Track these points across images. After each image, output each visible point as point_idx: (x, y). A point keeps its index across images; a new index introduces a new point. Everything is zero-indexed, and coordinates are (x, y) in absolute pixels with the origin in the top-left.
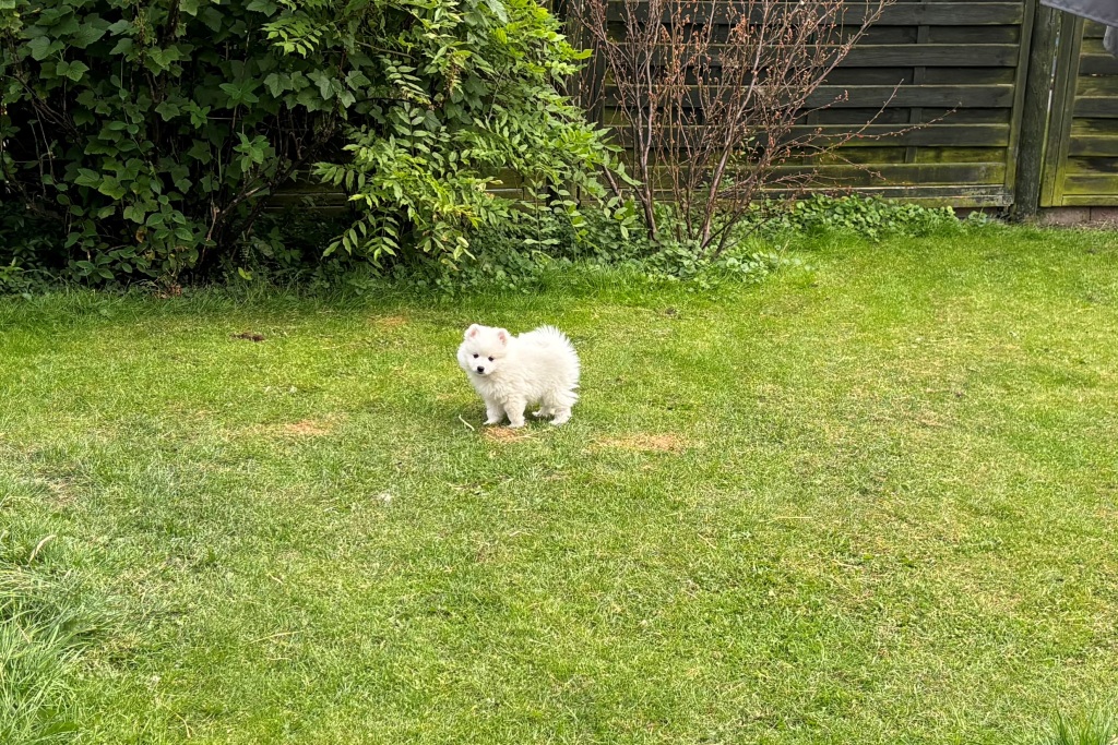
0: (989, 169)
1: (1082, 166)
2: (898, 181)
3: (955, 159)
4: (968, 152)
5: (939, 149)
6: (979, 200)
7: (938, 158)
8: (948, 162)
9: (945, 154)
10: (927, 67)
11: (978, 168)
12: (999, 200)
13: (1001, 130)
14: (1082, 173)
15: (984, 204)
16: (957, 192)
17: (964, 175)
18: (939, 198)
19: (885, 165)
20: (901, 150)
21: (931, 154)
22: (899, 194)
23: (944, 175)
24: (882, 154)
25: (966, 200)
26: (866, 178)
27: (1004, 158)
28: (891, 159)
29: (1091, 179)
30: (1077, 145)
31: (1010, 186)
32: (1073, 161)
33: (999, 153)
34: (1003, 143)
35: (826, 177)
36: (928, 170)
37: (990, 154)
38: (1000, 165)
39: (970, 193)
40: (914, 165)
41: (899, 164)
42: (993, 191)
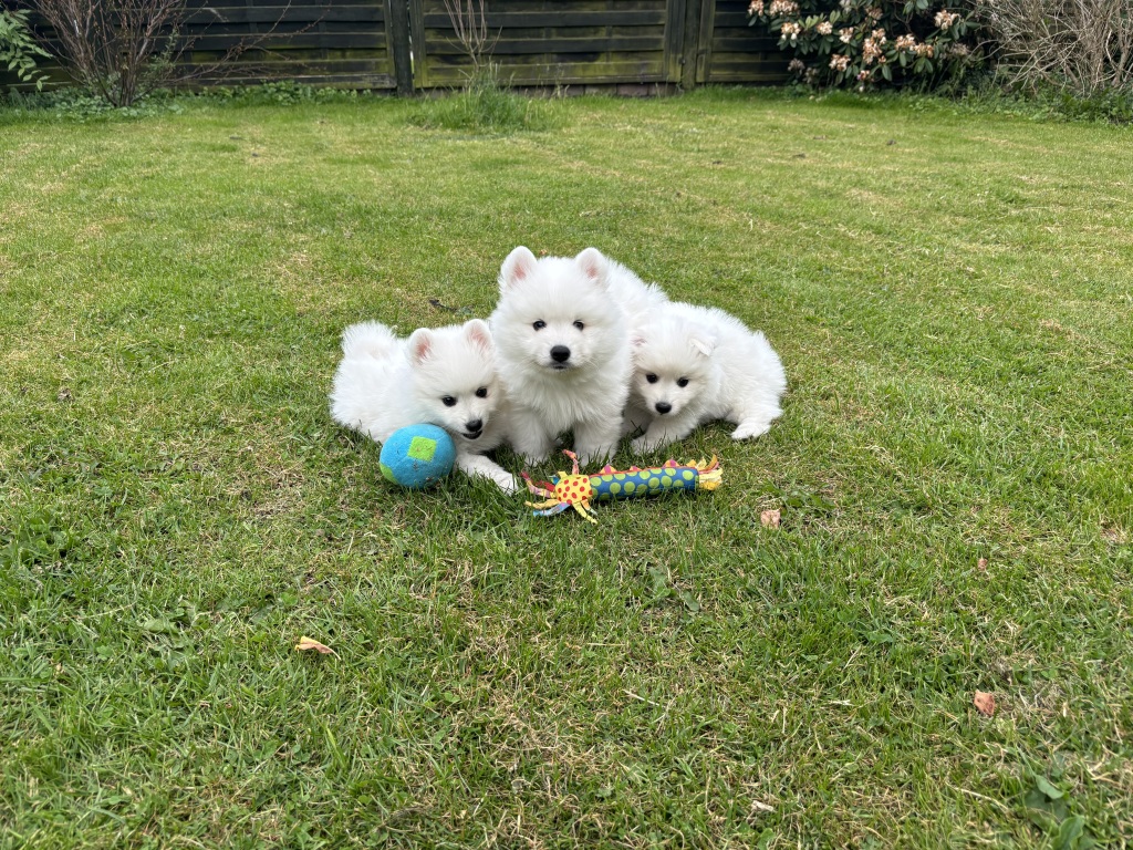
0: (377, 63)
1: (437, 61)
2: (322, 72)
3: (355, 56)
4: (362, 52)
5: (343, 50)
6: (374, 84)
7: (344, 56)
8: (350, 58)
9: (348, 53)
11: (370, 63)
12: (387, 84)
13: (380, 36)
14: (439, 65)
15: (378, 86)
16: (359, 79)
17: (361, 67)
18: (349, 83)
19: (309, 61)
20: (317, 50)
21: (339, 53)
22: (322, 80)
23: (349, 68)
24: (306, 54)
25: (365, 84)
26: (299, 69)
27: (386, 56)
28: (313, 57)
29: (444, 69)
30: (430, 46)
31: (393, 74)
32: (431, 58)
33: (383, 53)
34: (383, 45)
35: (270, 69)
36: (337, 64)
37: (377, 53)
38: (384, 60)
39: (368, 79)
40: (327, 60)
41: (319, 60)
42: (383, 78)
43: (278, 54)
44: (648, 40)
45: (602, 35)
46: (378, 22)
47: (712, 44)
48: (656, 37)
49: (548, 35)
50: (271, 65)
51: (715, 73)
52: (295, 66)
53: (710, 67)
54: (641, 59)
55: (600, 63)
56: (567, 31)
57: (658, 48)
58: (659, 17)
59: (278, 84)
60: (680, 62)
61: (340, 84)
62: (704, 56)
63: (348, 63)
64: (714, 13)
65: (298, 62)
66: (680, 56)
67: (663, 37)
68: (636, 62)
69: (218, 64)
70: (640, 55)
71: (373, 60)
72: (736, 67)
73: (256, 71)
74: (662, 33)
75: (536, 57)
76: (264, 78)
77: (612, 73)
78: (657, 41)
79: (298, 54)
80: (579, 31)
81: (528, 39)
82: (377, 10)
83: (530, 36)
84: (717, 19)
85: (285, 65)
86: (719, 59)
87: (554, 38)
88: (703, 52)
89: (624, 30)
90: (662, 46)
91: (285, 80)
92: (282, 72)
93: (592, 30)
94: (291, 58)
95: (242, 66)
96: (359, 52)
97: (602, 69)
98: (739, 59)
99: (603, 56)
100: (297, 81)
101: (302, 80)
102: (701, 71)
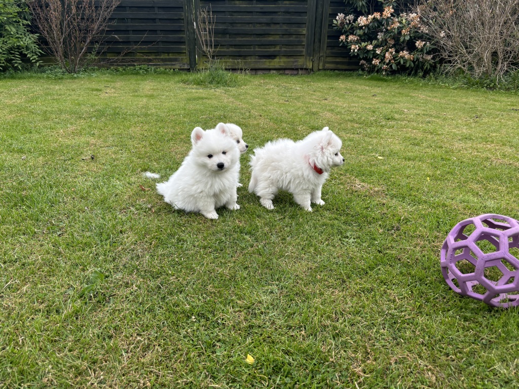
0: (182, 58)
2: (159, 62)
3: (173, 56)
4: (176, 54)
5: (168, 53)
6: (180, 67)
7: (168, 56)
8: (171, 56)
9: (170, 54)
10: (161, 31)
12: (186, 67)
13: (183, 48)
15: (182, 68)
16: (174, 65)
17: (175, 60)
18: (170, 66)
19: (154, 57)
20: (157, 53)
21: (166, 54)
22: (159, 65)
23: (170, 60)
24: (153, 54)
26: (150, 60)
28: (156, 56)
30: (204, 52)
31: (188, 63)
32: (205, 57)
33: (185, 54)
34: (184, 51)
35: (138, 60)
36: (166, 59)
37: (182, 55)
38: (185, 57)
39: (178, 65)
40: (162, 57)
41: (158, 57)
42: (184, 64)
43: (141, 54)
44: (297, 51)
45: (278, 48)
46: (183, 42)
47: (326, 53)
49: (254, 48)
50: (139, 59)
51: (327, 66)
52: (148, 59)
53: (325, 63)
54: (295, 59)
55: (277, 60)
56: (262, 47)
57: (302, 54)
58: (302, 42)
59: (141, 66)
60: (312, 60)
61: (166, 67)
62: (323, 58)
63: (170, 58)
64: (326, 40)
65: (149, 57)
66: (312, 58)
67: (304, 50)
68: (292, 60)
69: (117, 58)
70: (294, 57)
71: (180, 57)
72: (337, 63)
73: (133, 61)
74: (304, 48)
75: (249, 57)
76: (135, 64)
77: (282, 64)
78: (302, 51)
79: (150, 54)
80: (267, 47)
82: (183, 37)
83: (246, 49)
84: (328, 43)
85: (145, 59)
86: (329, 59)
87: (257, 49)
88: (322, 56)
89: (287, 47)
90: (304, 54)
91: (144, 64)
92: (143, 61)
93: (273, 46)
94: (147, 56)
95: (126, 59)
96: (175, 54)
97: (277, 62)
98: (338, 60)
99: (278, 57)
100: (148, 65)
101: (151, 65)
102: (321, 64)
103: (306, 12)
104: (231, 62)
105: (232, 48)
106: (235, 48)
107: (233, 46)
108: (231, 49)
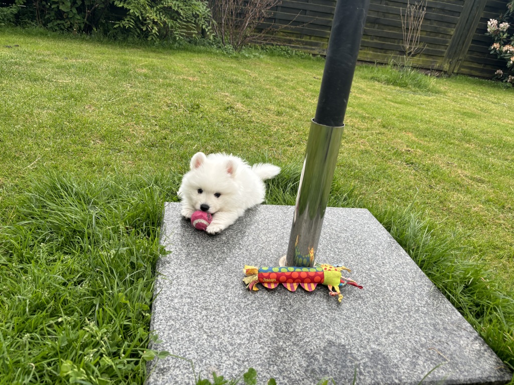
0: (323, 44)
2: (299, 44)
3: (315, 40)
4: (318, 38)
5: (311, 36)
6: (319, 52)
7: (310, 39)
8: (313, 40)
9: (312, 38)
10: (310, 11)
11: (320, 43)
13: (328, 33)
15: (321, 54)
16: (314, 49)
17: (316, 45)
18: (309, 50)
19: (296, 39)
20: (301, 34)
21: (308, 37)
22: (298, 48)
23: (311, 44)
24: (295, 35)
25: (316, 52)
26: (290, 42)
27: (328, 41)
28: (297, 37)
33: (327, 40)
34: (328, 37)
35: (279, 40)
36: (307, 42)
37: (324, 40)
39: (318, 50)
40: (303, 40)
41: (299, 39)
42: (324, 50)
43: (284, 34)
44: (439, 51)
46: (329, 26)
47: (465, 57)
48: (443, 50)
50: (279, 38)
51: (462, 70)
52: (289, 40)
53: (462, 66)
54: (434, 59)
55: (417, 58)
57: (442, 55)
58: (447, 42)
60: (450, 62)
61: (306, 50)
62: (460, 62)
63: (311, 42)
64: (470, 44)
65: (292, 38)
66: (451, 60)
67: (446, 51)
68: (431, 60)
70: (434, 57)
71: (322, 42)
72: (472, 68)
73: (272, 40)
74: (446, 49)
75: (390, 51)
76: (275, 43)
77: (420, 63)
78: (443, 52)
79: (292, 35)
81: (389, 43)
82: (331, 21)
83: (390, 42)
84: (471, 47)
85: (286, 39)
86: (467, 64)
88: (461, 60)
89: (431, 45)
90: (445, 55)
91: (284, 45)
92: (283, 42)
97: (416, 60)
98: (473, 65)
99: (419, 55)
100: (289, 47)
101: (292, 47)
102: (457, 68)
103: (460, 13)
104: (371, 54)
105: (376, 39)
106: (379, 40)
107: (378, 38)
108: (375, 41)
